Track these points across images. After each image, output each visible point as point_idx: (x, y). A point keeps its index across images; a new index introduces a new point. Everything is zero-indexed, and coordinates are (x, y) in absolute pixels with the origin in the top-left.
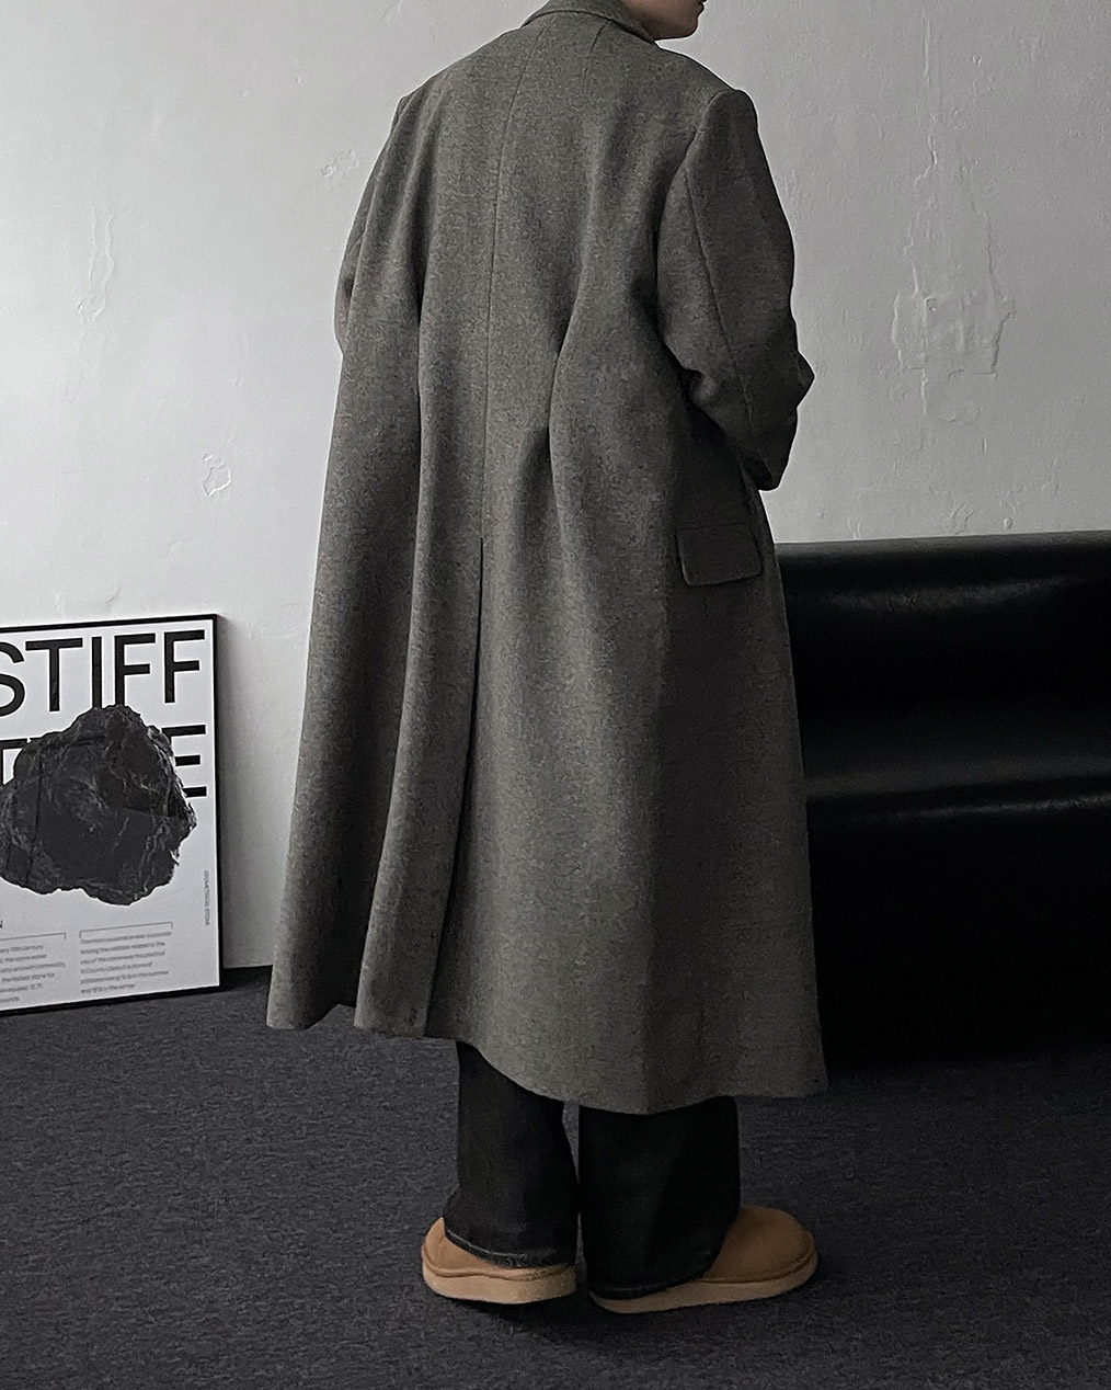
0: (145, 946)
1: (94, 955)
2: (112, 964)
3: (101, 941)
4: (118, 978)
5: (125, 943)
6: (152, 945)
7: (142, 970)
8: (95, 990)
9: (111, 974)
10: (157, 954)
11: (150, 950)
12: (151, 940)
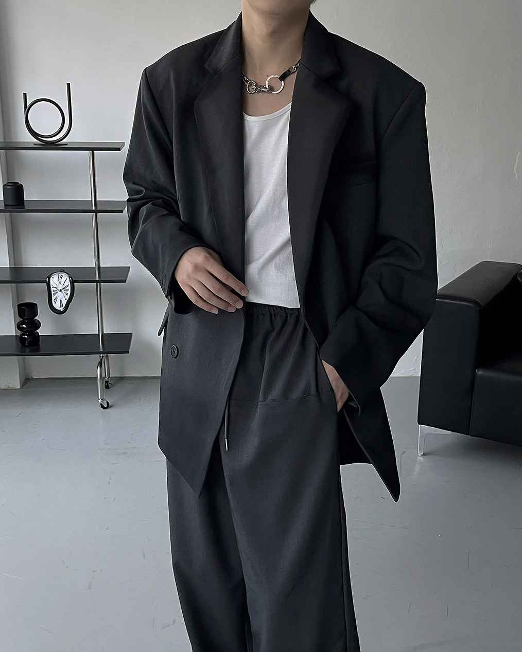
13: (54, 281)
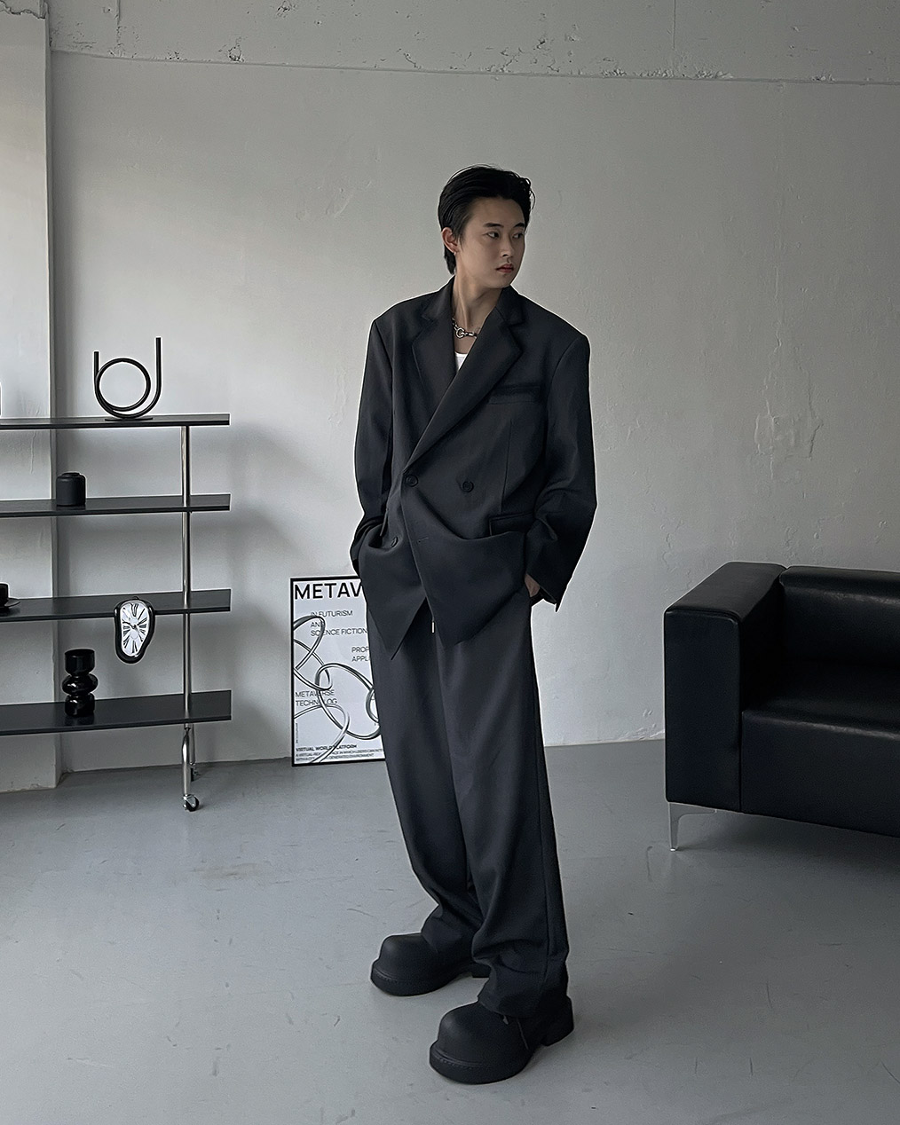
13: (126, 613)
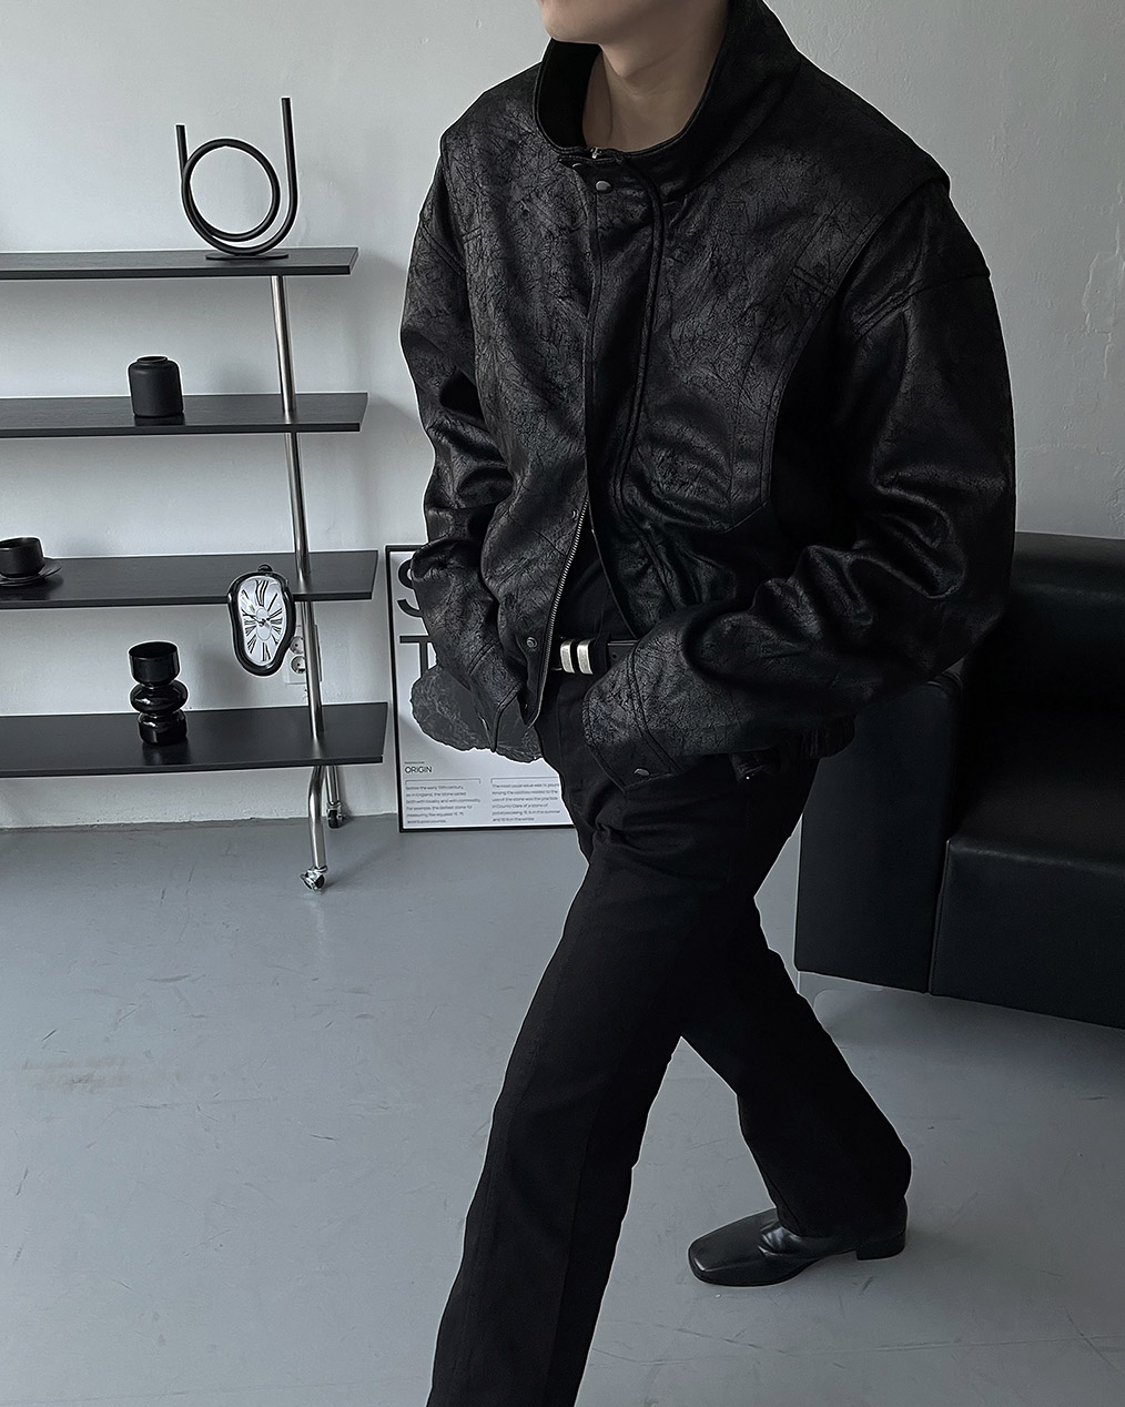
0: (543, 792)
1: (502, 796)
2: (516, 803)
3: (508, 786)
4: (521, 813)
5: (527, 789)
6: (548, 792)
7: (539, 809)
8: (503, 820)
9: (516, 810)
10: (551, 798)
11: (548, 796)
12: (546, 789)
